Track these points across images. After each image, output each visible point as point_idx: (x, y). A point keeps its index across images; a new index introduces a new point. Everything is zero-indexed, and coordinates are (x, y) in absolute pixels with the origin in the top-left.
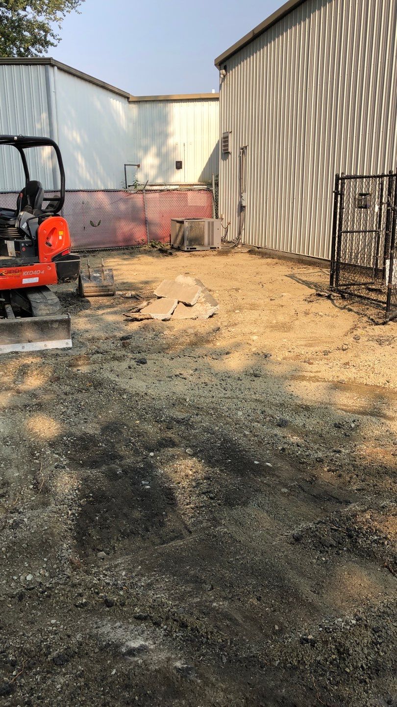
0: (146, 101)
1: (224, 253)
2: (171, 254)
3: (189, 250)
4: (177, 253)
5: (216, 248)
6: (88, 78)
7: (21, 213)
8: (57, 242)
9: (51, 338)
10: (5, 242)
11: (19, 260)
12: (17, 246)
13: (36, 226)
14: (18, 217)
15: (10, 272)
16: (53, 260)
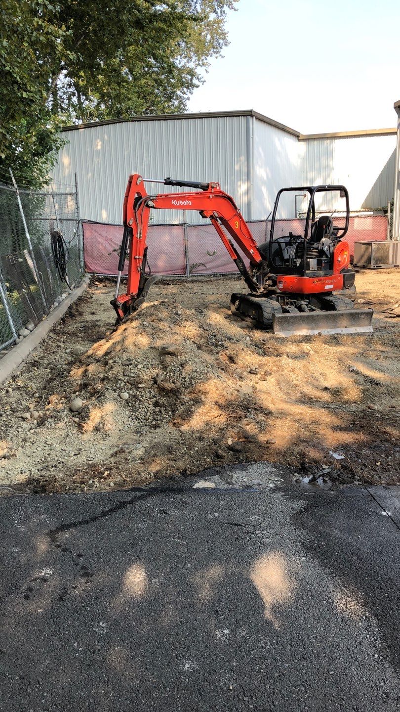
0: (315, 139)
2: (360, 272)
3: (375, 268)
4: (364, 270)
5: (399, 266)
6: (273, 123)
7: (323, 239)
8: (343, 259)
9: (359, 325)
10: (308, 260)
11: (322, 273)
12: (319, 263)
13: (332, 249)
14: (321, 242)
15: (319, 281)
16: (341, 272)
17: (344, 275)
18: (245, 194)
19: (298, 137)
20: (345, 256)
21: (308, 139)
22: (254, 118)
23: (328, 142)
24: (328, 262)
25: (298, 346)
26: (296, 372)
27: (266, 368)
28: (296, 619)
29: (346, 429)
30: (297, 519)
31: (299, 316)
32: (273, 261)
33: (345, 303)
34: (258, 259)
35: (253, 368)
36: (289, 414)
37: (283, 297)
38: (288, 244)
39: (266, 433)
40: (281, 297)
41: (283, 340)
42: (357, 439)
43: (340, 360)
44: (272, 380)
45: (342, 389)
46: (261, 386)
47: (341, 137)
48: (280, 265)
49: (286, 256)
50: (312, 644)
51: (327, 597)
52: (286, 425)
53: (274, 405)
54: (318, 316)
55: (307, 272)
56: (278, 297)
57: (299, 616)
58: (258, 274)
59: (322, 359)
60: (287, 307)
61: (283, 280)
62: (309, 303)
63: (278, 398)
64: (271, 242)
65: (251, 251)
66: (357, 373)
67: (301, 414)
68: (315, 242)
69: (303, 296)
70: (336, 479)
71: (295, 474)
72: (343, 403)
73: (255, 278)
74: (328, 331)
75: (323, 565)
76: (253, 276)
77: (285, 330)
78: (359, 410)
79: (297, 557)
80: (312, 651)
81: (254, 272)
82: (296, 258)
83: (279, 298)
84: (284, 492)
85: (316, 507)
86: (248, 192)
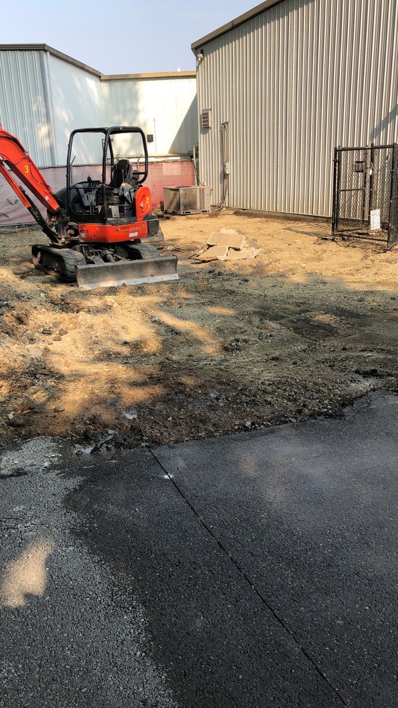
0: (117, 80)
1: (214, 215)
2: (168, 218)
3: (185, 214)
4: (174, 217)
5: (206, 211)
6: (71, 60)
7: (123, 185)
8: (145, 206)
9: (165, 274)
10: (110, 207)
11: (124, 220)
12: (121, 210)
13: (133, 194)
14: (121, 188)
15: (122, 228)
16: (144, 219)
17: (148, 222)
18: (46, 137)
19: (100, 77)
20: (147, 202)
21: (110, 80)
22: (48, 53)
23: (130, 83)
24: (130, 209)
25: (101, 299)
26: (95, 328)
27: (62, 326)
28: (52, 629)
29: (143, 384)
30: (70, 502)
31: (103, 267)
32: (73, 209)
33: (150, 251)
34: (56, 207)
35: (47, 328)
36: (83, 376)
37: (88, 247)
38: (87, 190)
39: (55, 400)
40: (85, 247)
41: (85, 294)
42: (152, 395)
43: (144, 311)
44: (68, 339)
45: (141, 342)
46: (56, 346)
47: (143, 78)
48: (80, 213)
49: (87, 203)
50: (65, 658)
51: (91, 593)
52: (79, 388)
53: (68, 367)
54: (123, 265)
55: (108, 219)
56: (81, 247)
57: (55, 624)
58: (57, 223)
59: (125, 312)
60: (91, 258)
61: (84, 229)
62: (115, 252)
63: (73, 358)
64: (69, 188)
65: (47, 198)
66: (159, 323)
67: (96, 373)
68: (116, 188)
69: (108, 246)
70: (121, 444)
71: (77, 445)
72: (142, 357)
73: (54, 227)
74: (133, 281)
75: (92, 552)
76: (52, 226)
77: (90, 283)
78: (158, 362)
79: (64, 548)
80: (65, 667)
81: (53, 221)
82: (97, 205)
83: (83, 248)
84: (60, 469)
85: (93, 482)
86: (49, 135)
